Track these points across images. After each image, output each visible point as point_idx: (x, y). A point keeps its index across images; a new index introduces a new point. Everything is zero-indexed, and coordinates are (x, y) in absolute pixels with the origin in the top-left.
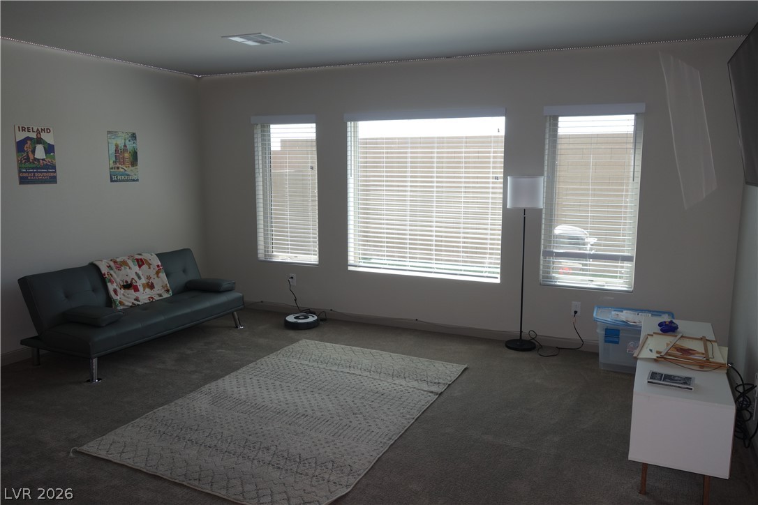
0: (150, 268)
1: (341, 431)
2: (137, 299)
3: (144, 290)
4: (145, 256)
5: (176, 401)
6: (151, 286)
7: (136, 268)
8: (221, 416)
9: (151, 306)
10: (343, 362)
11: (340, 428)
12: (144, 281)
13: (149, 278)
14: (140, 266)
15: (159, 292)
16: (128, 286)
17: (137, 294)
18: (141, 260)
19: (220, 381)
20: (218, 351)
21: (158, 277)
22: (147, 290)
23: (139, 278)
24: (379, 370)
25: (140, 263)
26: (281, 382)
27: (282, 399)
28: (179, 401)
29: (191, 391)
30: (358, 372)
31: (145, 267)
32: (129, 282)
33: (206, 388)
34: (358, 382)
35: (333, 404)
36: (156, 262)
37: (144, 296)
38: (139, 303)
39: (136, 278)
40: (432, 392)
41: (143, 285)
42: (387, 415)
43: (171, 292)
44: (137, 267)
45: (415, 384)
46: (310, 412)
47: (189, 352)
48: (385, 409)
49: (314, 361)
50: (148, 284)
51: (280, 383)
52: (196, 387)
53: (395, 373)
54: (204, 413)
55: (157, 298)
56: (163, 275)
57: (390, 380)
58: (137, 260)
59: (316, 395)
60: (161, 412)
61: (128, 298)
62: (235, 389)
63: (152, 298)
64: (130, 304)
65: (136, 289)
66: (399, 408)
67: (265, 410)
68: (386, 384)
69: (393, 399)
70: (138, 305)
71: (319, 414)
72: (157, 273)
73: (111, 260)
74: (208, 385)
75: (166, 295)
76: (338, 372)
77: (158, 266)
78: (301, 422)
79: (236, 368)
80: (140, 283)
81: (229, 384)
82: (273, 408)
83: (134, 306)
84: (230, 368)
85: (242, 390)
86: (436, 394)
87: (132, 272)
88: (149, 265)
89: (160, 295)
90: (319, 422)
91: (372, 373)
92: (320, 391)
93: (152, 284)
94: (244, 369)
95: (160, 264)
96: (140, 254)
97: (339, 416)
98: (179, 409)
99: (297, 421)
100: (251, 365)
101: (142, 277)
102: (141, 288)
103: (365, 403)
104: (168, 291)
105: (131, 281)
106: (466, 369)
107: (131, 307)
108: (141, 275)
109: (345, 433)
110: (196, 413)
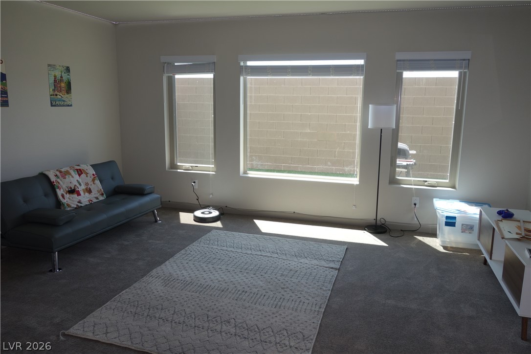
0: (87, 176)
1: (280, 303)
2: (79, 202)
3: (84, 194)
4: (83, 167)
5: (134, 285)
6: (89, 191)
7: (77, 177)
8: (177, 296)
9: (91, 208)
10: (253, 247)
11: (277, 300)
12: (83, 187)
13: (87, 184)
14: (79, 175)
15: (96, 196)
16: (72, 191)
17: (79, 198)
18: (80, 170)
19: (163, 266)
20: (150, 241)
21: (94, 183)
22: (87, 194)
23: (80, 184)
24: (284, 252)
25: (80, 172)
26: (212, 264)
27: (220, 279)
28: (136, 285)
29: (143, 276)
30: (269, 254)
31: (83, 175)
32: (73, 188)
33: (154, 272)
34: (272, 262)
35: (261, 281)
36: (92, 171)
37: (85, 199)
38: (82, 205)
39: (78, 185)
40: (332, 268)
41: (83, 190)
42: (308, 288)
43: (105, 196)
44: (78, 176)
45: (315, 262)
46: (247, 289)
47: (126, 243)
48: (304, 284)
49: (230, 247)
50: (86, 189)
51: (213, 266)
52: (145, 272)
53: (297, 254)
54: (162, 294)
55: (95, 200)
56: (97, 182)
57: (296, 260)
58: (77, 170)
59: (245, 274)
60: (126, 294)
61: (73, 201)
62: (178, 272)
63: (91, 200)
64: (75, 206)
65: (79, 194)
66: (314, 282)
67: (211, 288)
68: (294, 263)
69: (305, 275)
70: (81, 206)
71: (255, 290)
72: (93, 180)
73: (57, 170)
74: (155, 270)
75: (101, 198)
76: (253, 255)
77: (93, 175)
78: (244, 298)
79: (172, 255)
80: (81, 189)
81: (169, 267)
82: (216, 287)
83: (78, 208)
84: (166, 256)
85: (185, 273)
86: (336, 269)
87: (74, 180)
88: (87, 174)
89: (97, 198)
90: (258, 296)
91: (279, 254)
92: (247, 271)
93: (90, 189)
94: (178, 255)
95: (94, 173)
96: (78, 165)
97: (271, 291)
98: (139, 292)
99: (241, 297)
100: (183, 252)
101: (82, 184)
102: (82, 193)
103: (286, 279)
104: (102, 194)
105: (75, 187)
106: (347, 249)
107: (76, 208)
108: (81, 182)
109: (283, 304)
110: (155, 294)
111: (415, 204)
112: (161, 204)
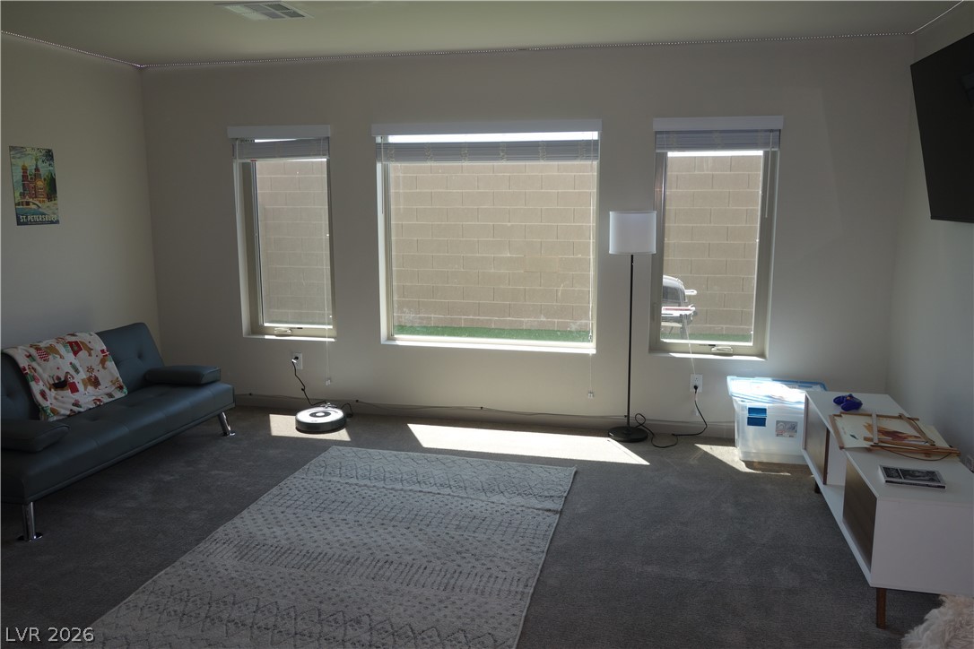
0: (90, 355)
1: (452, 581)
2: (76, 404)
3: (85, 390)
4: (82, 337)
5: (182, 559)
6: (95, 382)
7: (70, 357)
8: (263, 577)
9: (99, 414)
10: (405, 476)
11: (448, 576)
12: (83, 375)
13: (90, 369)
14: (75, 353)
15: (108, 390)
16: (61, 384)
17: (76, 396)
18: (76, 343)
19: (237, 520)
20: (213, 473)
21: (104, 368)
22: (90, 388)
23: (77, 371)
24: (462, 484)
25: (76, 348)
26: (330, 513)
27: (344, 541)
28: (186, 558)
29: (198, 541)
30: (434, 490)
31: (83, 354)
32: (63, 379)
33: (220, 533)
34: (442, 504)
35: (420, 540)
36: (99, 345)
37: (86, 398)
38: (82, 410)
39: (72, 372)
40: (549, 510)
41: (83, 380)
42: (505, 551)
43: (125, 390)
44: (71, 354)
45: (518, 500)
46: (393, 557)
47: (168, 478)
48: (498, 541)
49: (364, 477)
50: (89, 379)
51: (330, 516)
52: (204, 533)
53: (486, 486)
54: (234, 575)
55: (106, 400)
56: (111, 364)
57: (484, 498)
58: (70, 343)
59: (391, 529)
60: (165, 578)
61: (63, 403)
62: (266, 531)
63: (99, 400)
64: (68, 413)
65: (74, 389)
66: (515, 538)
67: (326, 559)
68: (480, 504)
69: (500, 525)
70: (80, 412)
71: (408, 559)
72: (103, 362)
73: (31, 346)
74: (222, 528)
75: (118, 395)
76: (405, 491)
77: (103, 351)
78: (388, 574)
79: (253, 498)
80: (78, 379)
81: (251, 522)
82: (336, 557)
83: (73, 415)
84: (243, 500)
85: (279, 532)
86: (555, 512)
87: (65, 362)
88: (89, 350)
89: (110, 395)
90: (414, 570)
91: (454, 488)
92: (394, 523)
93: (96, 378)
94: (265, 498)
95: (104, 348)
96: (73, 335)
97: (438, 558)
98: (191, 572)
99: (381, 572)
100: (275, 490)
101: (80, 369)
102: (80, 387)
103: (466, 535)
104: (121, 388)
105: (66, 377)
106: (576, 473)
107: (69, 416)
108: (78, 366)
109: (459, 583)
110: (221, 575)
111: (696, 388)
112: (234, 401)
